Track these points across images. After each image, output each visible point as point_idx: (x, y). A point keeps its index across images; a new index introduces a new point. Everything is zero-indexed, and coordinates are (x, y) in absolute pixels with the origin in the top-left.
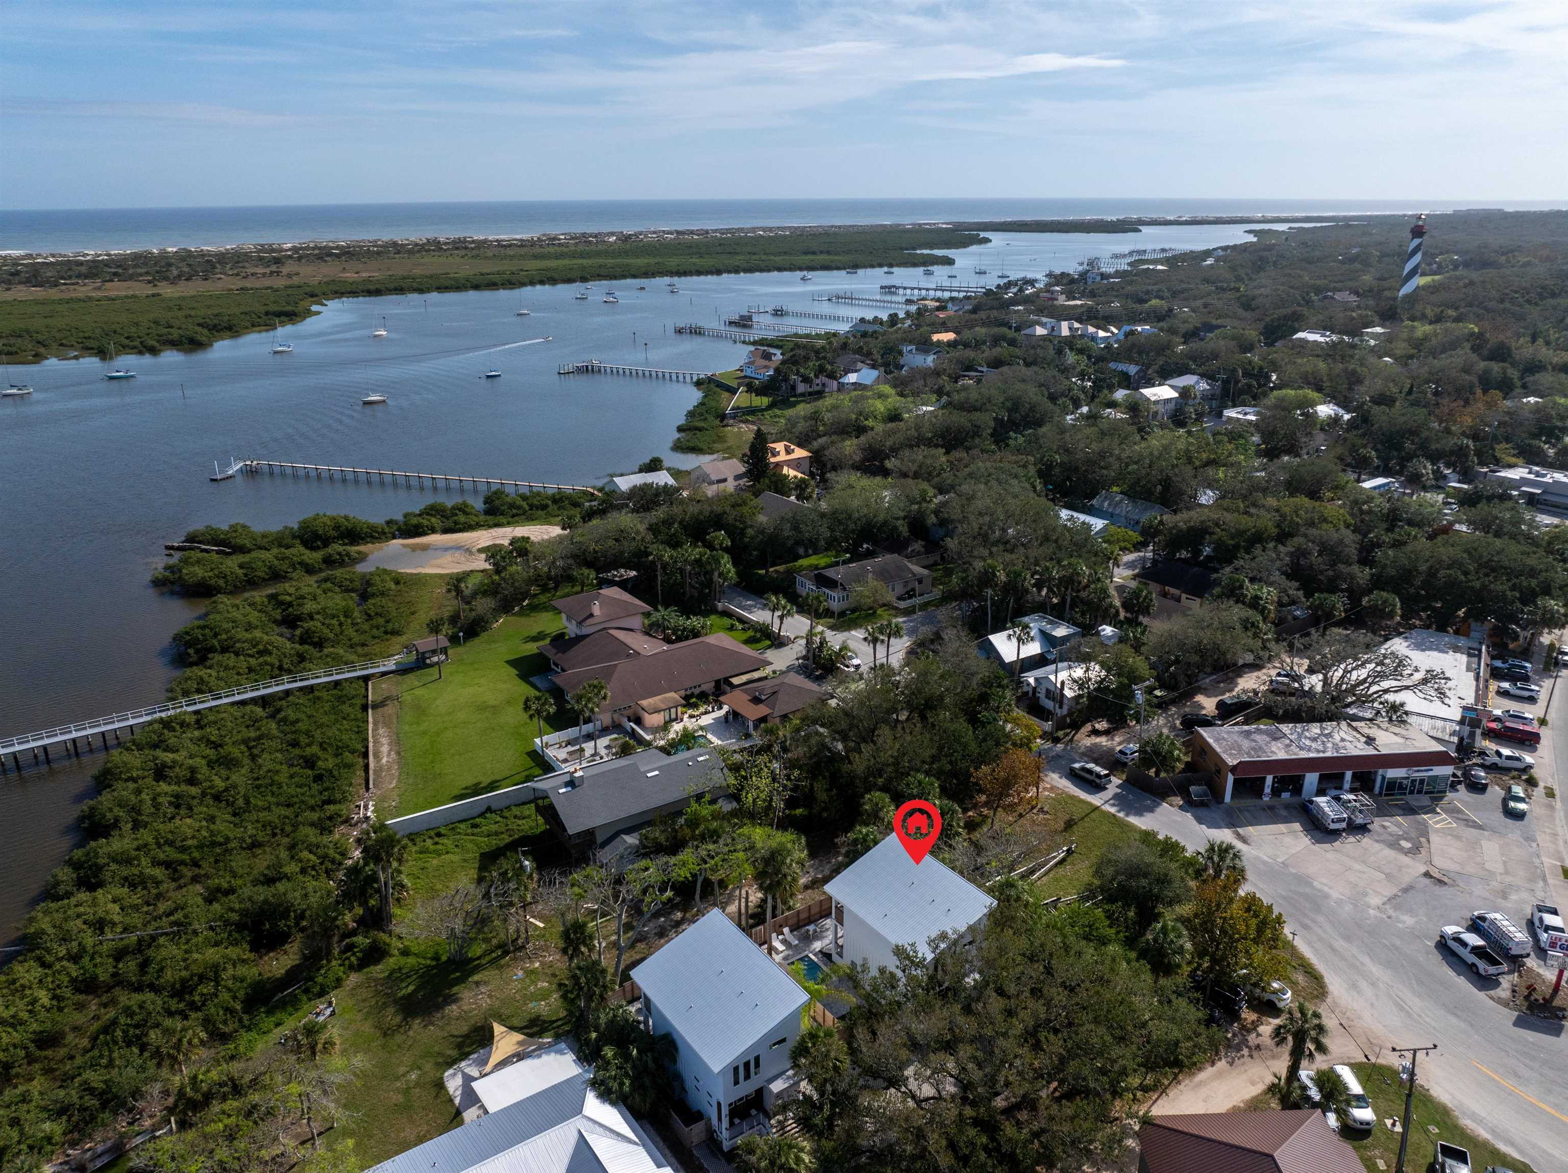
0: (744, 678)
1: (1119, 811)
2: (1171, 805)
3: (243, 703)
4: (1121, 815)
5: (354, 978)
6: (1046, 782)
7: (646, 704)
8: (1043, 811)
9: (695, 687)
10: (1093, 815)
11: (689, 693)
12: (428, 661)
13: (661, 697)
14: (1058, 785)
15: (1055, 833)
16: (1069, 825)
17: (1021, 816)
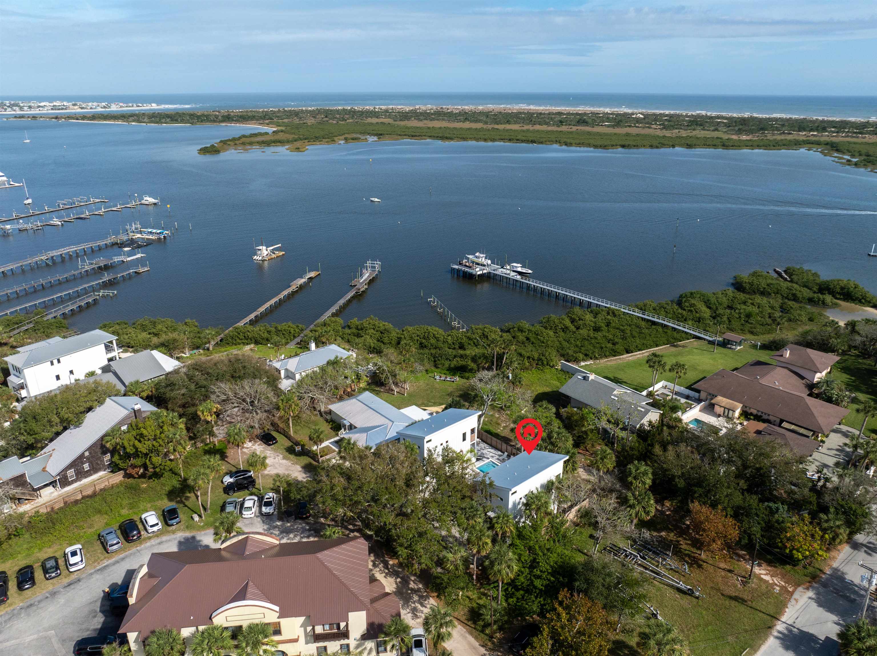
1: (780, 632)
3: (644, 319)
4: (775, 633)
6: (796, 589)
7: (720, 399)
8: (744, 583)
9: (765, 414)
10: (761, 614)
11: (759, 414)
12: (729, 346)
13: (731, 401)
14: (796, 596)
15: (718, 590)
16: (735, 599)
17: (730, 571)
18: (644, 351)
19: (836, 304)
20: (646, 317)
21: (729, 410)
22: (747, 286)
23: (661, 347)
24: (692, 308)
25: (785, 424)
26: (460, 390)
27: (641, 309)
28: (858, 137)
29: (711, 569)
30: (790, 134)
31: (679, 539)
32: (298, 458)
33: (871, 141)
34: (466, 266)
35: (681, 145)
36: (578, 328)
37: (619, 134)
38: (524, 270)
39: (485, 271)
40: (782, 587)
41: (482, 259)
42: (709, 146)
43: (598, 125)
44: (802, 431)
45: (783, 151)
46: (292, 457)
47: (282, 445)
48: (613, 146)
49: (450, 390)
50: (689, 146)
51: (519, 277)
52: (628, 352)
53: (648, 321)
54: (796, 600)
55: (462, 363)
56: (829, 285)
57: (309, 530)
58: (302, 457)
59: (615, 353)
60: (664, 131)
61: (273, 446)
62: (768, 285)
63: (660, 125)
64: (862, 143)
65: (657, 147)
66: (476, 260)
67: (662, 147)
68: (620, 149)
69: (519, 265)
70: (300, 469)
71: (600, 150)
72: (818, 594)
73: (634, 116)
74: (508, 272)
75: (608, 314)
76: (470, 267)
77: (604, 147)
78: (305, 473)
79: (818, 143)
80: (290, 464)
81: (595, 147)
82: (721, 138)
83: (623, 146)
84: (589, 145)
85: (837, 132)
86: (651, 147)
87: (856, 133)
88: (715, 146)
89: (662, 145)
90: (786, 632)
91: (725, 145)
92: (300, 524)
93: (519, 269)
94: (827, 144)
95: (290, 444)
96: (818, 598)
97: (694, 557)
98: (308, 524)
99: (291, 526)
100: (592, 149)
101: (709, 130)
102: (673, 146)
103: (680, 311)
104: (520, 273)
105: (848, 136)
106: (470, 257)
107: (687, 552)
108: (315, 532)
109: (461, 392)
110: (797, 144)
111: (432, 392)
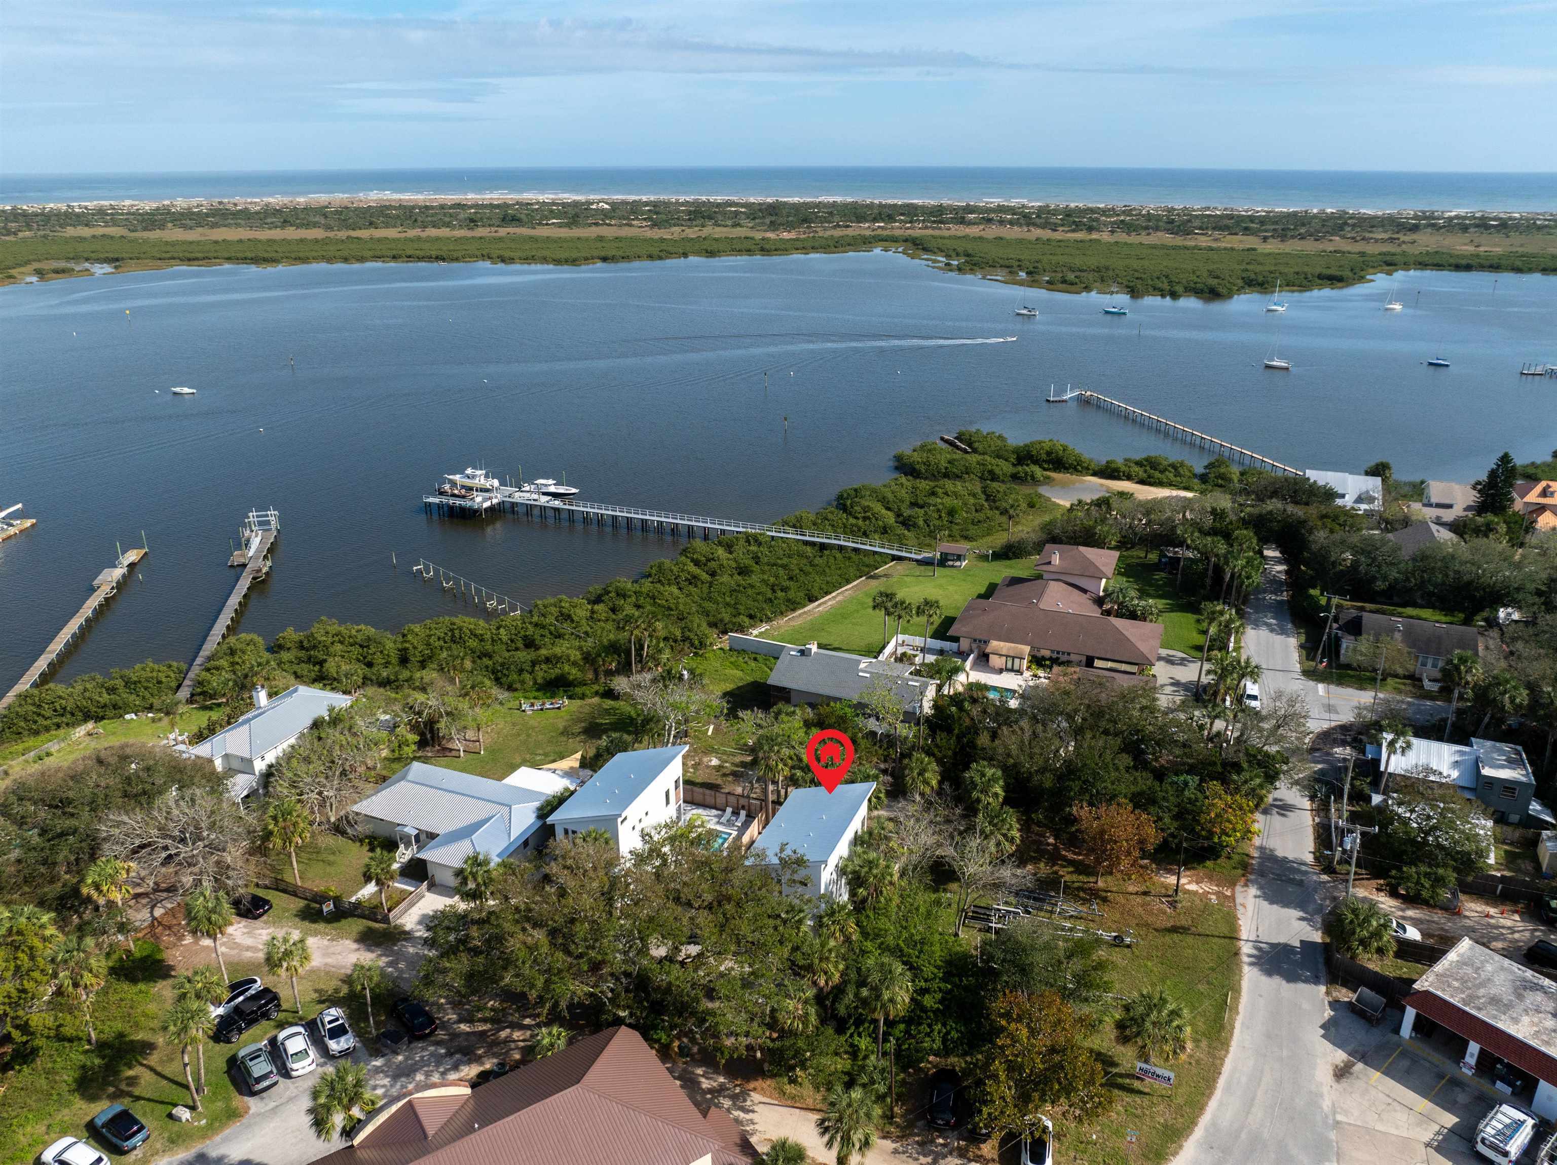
0: (1110, 665)
1: (1250, 956)
2: (1328, 993)
3: (806, 543)
4: (1246, 959)
5: (596, 700)
6: (1233, 890)
7: (994, 644)
8: (1173, 904)
9: (1063, 653)
10: (1215, 940)
11: (1055, 656)
12: (950, 563)
13: (1013, 645)
14: (1239, 899)
15: (1147, 925)
16: (1174, 930)
17: (1145, 893)
18: (834, 594)
19: (1048, 478)
20: (807, 538)
21: (1013, 658)
22: (923, 468)
23: (855, 583)
24: (869, 514)
25: (1097, 663)
26: (580, 720)
27: (794, 526)
28: (940, 228)
29: (1121, 899)
30: (848, 226)
31: (1056, 868)
32: (335, 925)
33: (959, 234)
34: (454, 495)
35: (698, 253)
36: (713, 574)
37: (587, 239)
38: (562, 490)
39: (495, 501)
40: (1217, 893)
41: (480, 478)
42: (739, 252)
43: (540, 224)
44: (1124, 667)
45: (851, 254)
46: (321, 926)
47: (285, 910)
48: (586, 259)
49: (561, 725)
50: (711, 254)
51: (557, 503)
52: (812, 599)
53: (813, 544)
54: (1243, 905)
55: (555, 672)
56: (1029, 452)
57: (450, 1054)
58: (343, 922)
59: (793, 605)
60: (656, 230)
61: (265, 918)
62: (949, 462)
63: (645, 219)
64: (950, 238)
65: (660, 258)
66: (468, 482)
67: (667, 258)
68: (600, 265)
69: (551, 482)
70: (355, 946)
71: (566, 267)
72: (1261, 888)
73: (594, 207)
74: (535, 496)
75: (748, 541)
76: (464, 497)
77: (573, 262)
78: (372, 952)
79: (894, 240)
80: (326, 942)
81: (558, 262)
82: (752, 238)
83: (604, 259)
84: (545, 260)
85: (911, 222)
86: (651, 257)
87: (934, 222)
88: (749, 250)
89: (669, 254)
90: (1255, 952)
91: (765, 249)
92: (423, 1049)
93: (552, 489)
94: (906, 241)
95: (302, 903)
96: (1264, 893)
97: (1090, 889)
98: (438, 1043)
99: (406, 1059)
100: (551, 266)
101: (726, 226)
102: (685, 255)
103: (852, 521)
104: (555, 495)
105: (926, 228)
106: (457, 478)
107: (1076, 885)
108: (465, 1055)
109: (583, 725)
110: (866, 243)
111: (528, 736)
